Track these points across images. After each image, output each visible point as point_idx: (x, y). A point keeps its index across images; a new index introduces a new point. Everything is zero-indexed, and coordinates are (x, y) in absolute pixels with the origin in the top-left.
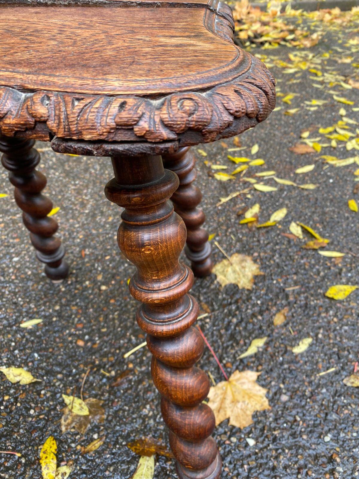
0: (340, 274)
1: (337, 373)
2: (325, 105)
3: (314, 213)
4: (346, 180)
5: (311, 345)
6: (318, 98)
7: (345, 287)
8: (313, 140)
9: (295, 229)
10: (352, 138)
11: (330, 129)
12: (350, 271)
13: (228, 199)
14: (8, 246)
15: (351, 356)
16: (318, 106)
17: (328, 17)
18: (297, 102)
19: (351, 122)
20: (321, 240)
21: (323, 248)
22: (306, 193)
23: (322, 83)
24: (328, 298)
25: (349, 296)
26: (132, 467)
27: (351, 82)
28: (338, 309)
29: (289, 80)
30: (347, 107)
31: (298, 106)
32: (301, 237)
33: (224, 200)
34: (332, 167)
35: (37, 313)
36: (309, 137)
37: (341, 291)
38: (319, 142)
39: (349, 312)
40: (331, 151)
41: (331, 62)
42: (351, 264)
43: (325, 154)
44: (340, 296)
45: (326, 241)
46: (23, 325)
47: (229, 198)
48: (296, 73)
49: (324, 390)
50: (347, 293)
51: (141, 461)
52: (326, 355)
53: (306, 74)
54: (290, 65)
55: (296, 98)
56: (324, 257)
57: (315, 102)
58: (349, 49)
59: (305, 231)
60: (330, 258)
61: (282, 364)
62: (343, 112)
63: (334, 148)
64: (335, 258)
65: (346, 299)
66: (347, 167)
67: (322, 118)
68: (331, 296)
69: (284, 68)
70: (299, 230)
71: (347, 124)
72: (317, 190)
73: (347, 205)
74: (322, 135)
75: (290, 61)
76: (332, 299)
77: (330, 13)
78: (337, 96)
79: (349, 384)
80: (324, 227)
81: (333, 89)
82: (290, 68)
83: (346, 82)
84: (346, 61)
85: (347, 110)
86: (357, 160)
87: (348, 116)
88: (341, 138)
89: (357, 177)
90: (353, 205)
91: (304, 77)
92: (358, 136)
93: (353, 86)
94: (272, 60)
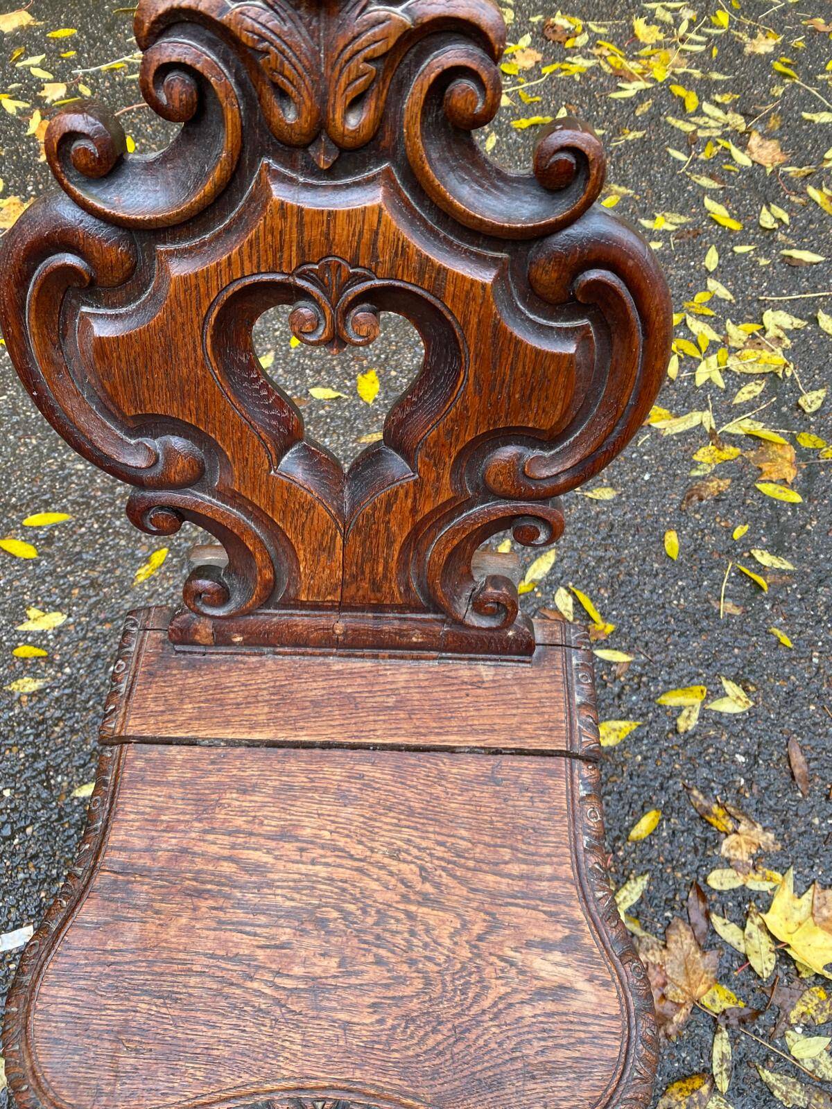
0: (620, 696)
2: (680, 233)
3: (600, 560)
4: (675, 475)
6: (671, 205)
7: (622, 724)
9: (563, 601)
10: (714, 347)
11: (675, 319)
12: (635, 691)
14: (96, 640)
16: (664, 235)
19: (723, 292)
20: (600, 625)
21: (603, 643)
22: (595, 511)
23: (690, 143)
25: (624, 742)
27: (755, 140)
29: (617, 132)
32: (570, 618)
34: (656, 436)
37: (615, 730)
39: (619, 769)
41: (730, 50)
42: (641, 675)
44: (610, 741)
45: (610, 628)
48: (641, 96)
50: (623, 736)
54: (634, 67)
55: (623, 205)
56: (602, 661)
57: (661, 221)
59: (577, 604)
60: (610, 664)
62: (712, 260)
63: (672, 382)
64: (617, 664)
65: (619, 745)
66: (684, 435)
69: (620, 76)
70: (570, 600)
71: (715, 301)
72: (617, 503)
73: (661, 541)
75: (633, 46)
78: (714, 195)
80: (613, 593)
81: (709, 167)
82: (630, 78)
83: (742, 141)
84: (764, 45)
85: (722, 253)
86: (706, 419)
87: (718, 274)
88: (691, 350)
89: (695, 465)
90: (672, 542)
91: (653, 119)
92: (725, 342)
93: (755, 157)
94: (594, 40)
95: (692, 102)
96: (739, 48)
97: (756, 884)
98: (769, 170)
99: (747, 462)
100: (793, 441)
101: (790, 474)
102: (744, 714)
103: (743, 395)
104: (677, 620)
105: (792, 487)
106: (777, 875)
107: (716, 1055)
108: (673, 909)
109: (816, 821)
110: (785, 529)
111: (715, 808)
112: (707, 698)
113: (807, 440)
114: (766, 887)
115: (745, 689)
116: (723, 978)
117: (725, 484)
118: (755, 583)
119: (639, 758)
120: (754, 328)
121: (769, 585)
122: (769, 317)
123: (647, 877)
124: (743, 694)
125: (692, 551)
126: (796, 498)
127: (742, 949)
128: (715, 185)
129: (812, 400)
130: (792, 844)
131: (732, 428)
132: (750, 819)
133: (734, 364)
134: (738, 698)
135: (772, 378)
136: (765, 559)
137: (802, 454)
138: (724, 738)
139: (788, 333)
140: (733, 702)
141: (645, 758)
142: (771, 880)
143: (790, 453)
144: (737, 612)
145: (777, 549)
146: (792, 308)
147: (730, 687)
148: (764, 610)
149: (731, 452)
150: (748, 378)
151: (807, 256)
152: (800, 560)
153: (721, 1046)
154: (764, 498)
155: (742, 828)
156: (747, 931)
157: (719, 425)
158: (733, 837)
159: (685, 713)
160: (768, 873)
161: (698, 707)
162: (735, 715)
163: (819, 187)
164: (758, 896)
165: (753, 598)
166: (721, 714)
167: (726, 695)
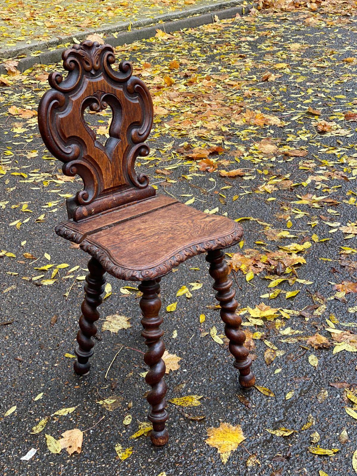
0: (165, 301)
1: (196, 336)
5: (178, 332)
7: (172, 305)
12: (168, 297)
15: (196, 328)
24: (169, 312)
28: (177, 314)
31: (40, 212)
32: (131, 294)
37: (172, 307)
39: (182, 313)
44: (173, 309)
49: (196, 343)
50: (175, 307)
52: (186, 332)
55: (30, 205)
57: (50, 204)
59: (130, 290)
61: (173, 344)
65: (176, 309)
68: (169, 311)
70: (126, 290)
76: (171, 312)
78: (61, 193)
79: (203, 336)
81: (51, 187)
83: (55, 178)
84: (33, 155)
93: (64, 180)
95: (24, 175)
96: (25, 158)
97: (242, 313)
98: (72, 182)
102: (202, 287)
106: (245, 308)
107: (268, 345)
109: (243, 296)
111: (216, 306)
112: (189, 289)
114: (246, 312)
115: (198, 282)
116: (254, 332)
119: (185, 308)
123: (214, 327)
124: (198, 284)
127: (253, 325)
128: (58, 191)
130: (242, 302)
138: (203, 294)
140: (197, 286)
141: (186, 308)
142: (245, 310)
144: (177, 270)
147: (192, 284)
148: (184, 267)
153: (267, 343)
156: (250, 321)
159: (187, 294)
160: (242, 309)
161: (189, 292)
162: (200, 289)
164: (245, 314)
166: (196, 290)
167: (193, 286)
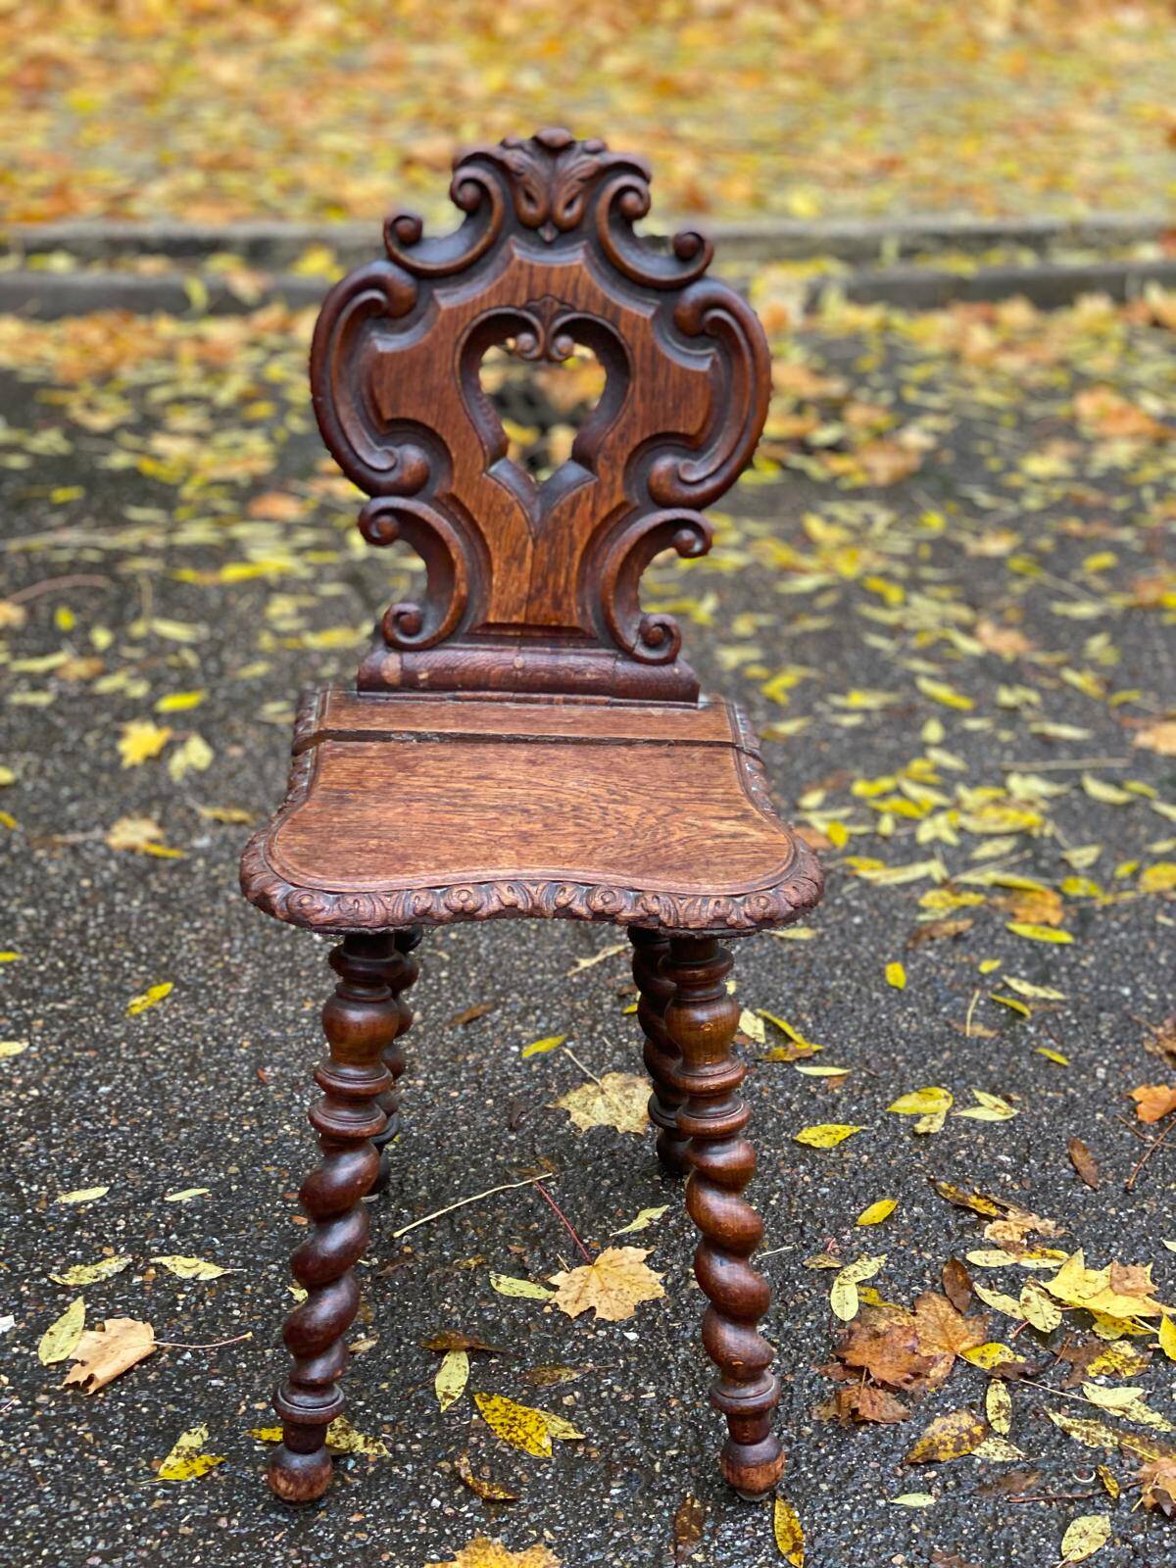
0: (834, 1106)
1: (794, 1252)
2: (886, 709)
3: (799, 991)
4: (895, 919)
6: (872, 684)
7: (838, 1127)
8: (830, 814)
9: (751, 1024)
10: (939, 809)
11: (886, 783)
12: (856, 1102)
13: (594, 961)
15: (825, 1230)
16: (866, 712)
17: (981, 339)
18: (804, 699)
19: (952, 762)
20: (804, 1045)
21: (807, 1060)
22: (788, 948)
23: (893, 631)
24: (800, 1144)
25: (843, 1143)
26: (433, 1367)
27: (986, 629)
28: (817, 1162)
29: (791, 618)
30: (949, 716)
31: (807, 711)
32: (762, 1040)
33: (584, 963)
34: (867, 885)
35: (195, 1178)
36: (821, 808)
37: (829, 1133)
38: (847, 820)
39: (838, 1167)
40: (872, 846)
41: (945, 550)
42: (862, 1090)
43: (855, 853)
44: (825, 1143)
45: (817, 1047)
46: (169, 1199)
47: (600, 957)
48: (822, 590)
49: (767, 1275)
50: (841, 1138)
51: (446, 1358)
52: (779, 1229)
53: (852, 593)
54: (807, 562)
55: (805, 684)
56: (807, 1076)
57: (858, 699)
58: (1015, 494)
59: (772, 1028)
60: (818, 1078)
62: (933, 731)
63: (885, 838)
64: (829, 1077)
65: (837, 1146)
66: (906, 886)
67: (870, 748)
68: (805, 1142)
69: (786, 572)
70: (760, 1025)
71: (939, 770)
72: (820, 941)
73: (881, 973)
74: (859, 802)
75: (806, 544)
76: (808, 1146)
77: (991, 323)
78: (933, 678)
79: (812, 1266)
80: (819, 1019)
81: (926, 654)
82: (803, 572)
83: (969, 630)
84: (996, 545)
85: (947, 725)
86: (936, 869)
87: (944, 745)
88: (909, 810)
89: (922, 910)
90: (896, 974)
91: (842, 609)
92: (958, 805)
93: (988, 645)
94: (749, 539)
95: (894, 594)
96: (959, 549)
97: (1030, 1262)
98: (1009, 659)
99: (996, 908)
100: (1057, 890)
101: (1055, 917)
102: (1006, 1121)
103: (986, 850)
104: (908, 1042)
105: (1058, 928)
106: (1063, 1254)
107: (991, 1403)
108: (922, 1284)
109: (1110, 1211)
110: (1053, 965)
111: (973, 1199)
112: (955, 1105)
113: (1078, 887)
114: (1050, 1264)
115: (1009, 1099)
116: (995, 1339)
117: (964, 925)
118: (1013, 1009)
119: (866, 1157)
120: (999, 793)
121: (1032, 1012)
122: (1015, 782)
123: (884, 1257)
124: (1003, 1104)
125: (923, 981)
126: (1065, 937)
127: (1018, 1313)
129: (1084, 856)
131: (970, 878)
132: (1020, 1206)
133: (972, 824)
134: (997, 1106)
135: (1024, 836)
136: (1025, 989)
137: (1067, 900)
138: (981, 1141)
139: (1044, 798)
140: (990, 1109)
141: (872, 1158)
142: (1055, 1258)
143: (1054, 899)
144: (990, 1034)
145: (1040, 980)
146: (1049, 776)
147: (983, 1097)
148: (1026, 1033)
149: (971, 899)
150: (990, 836)
151: (1067, 732)
152: (1074, 990)
153: (997, 1396)
154: (1021, 939)
155: (1011, 1215)
156: (1022, 1297)
157: (954, 874)
158: (999, 1223)
159: (925, 1120)
160: (1049, 1252)
161: (943, 1114)
162: (993, 1123)
163: (1079, 670)
164: (1035, 1271)
165: (1011, 1023)
166: (974, 1121)
167: (980, 1105)
